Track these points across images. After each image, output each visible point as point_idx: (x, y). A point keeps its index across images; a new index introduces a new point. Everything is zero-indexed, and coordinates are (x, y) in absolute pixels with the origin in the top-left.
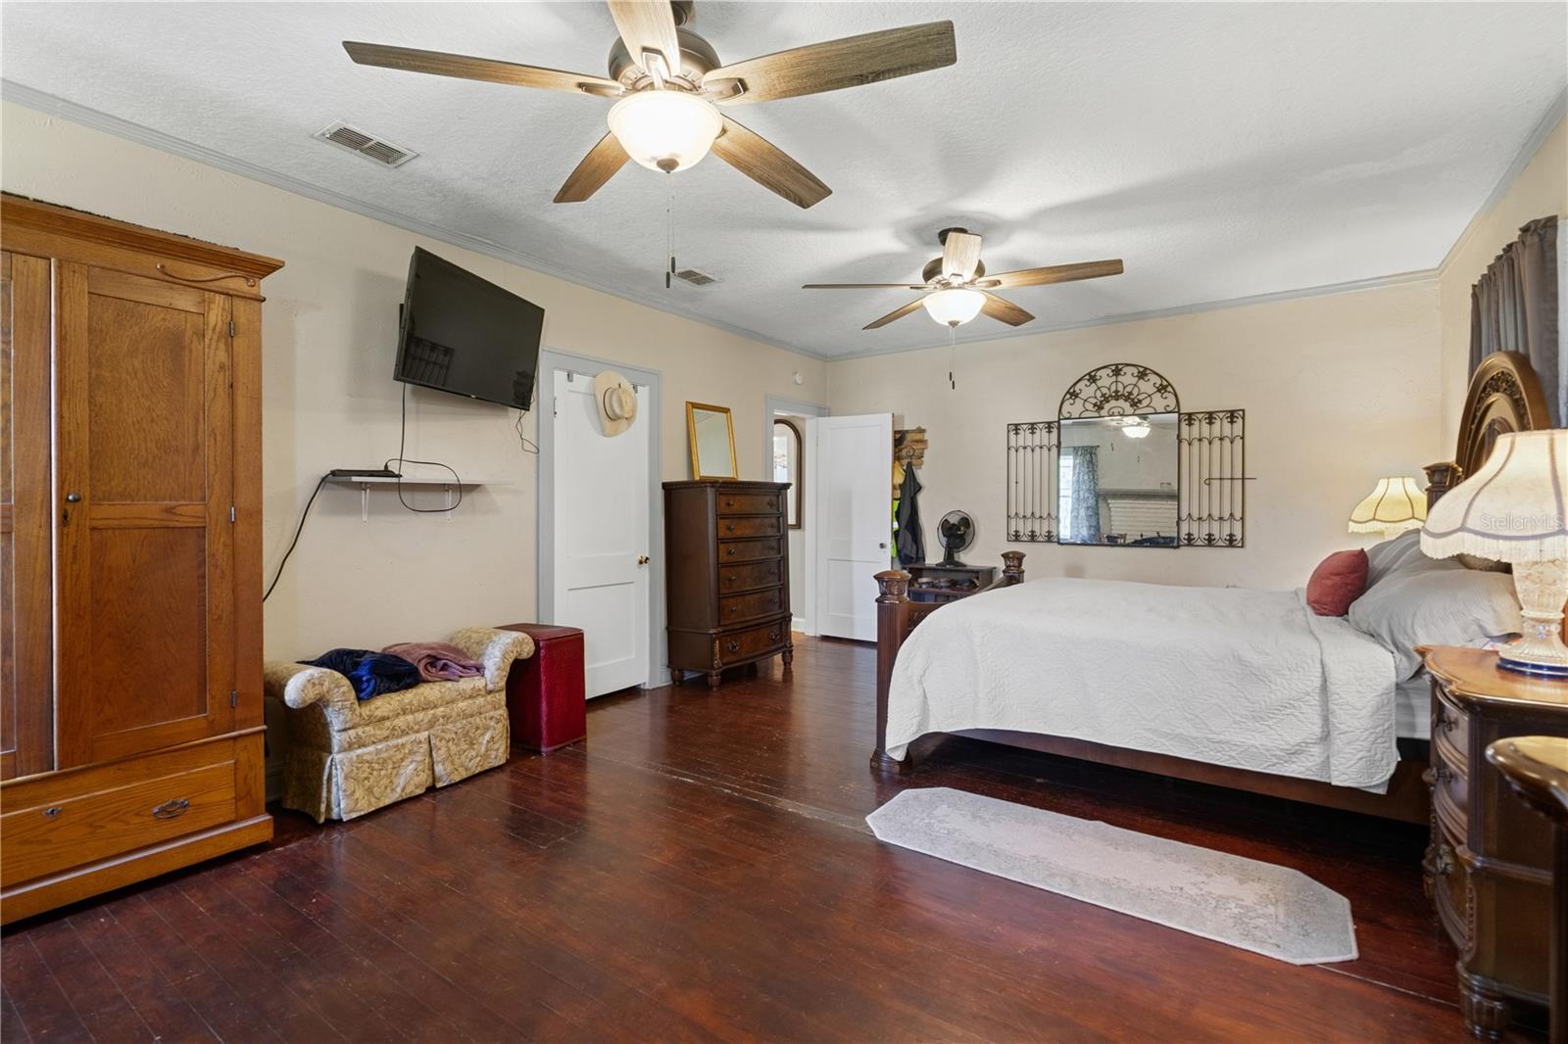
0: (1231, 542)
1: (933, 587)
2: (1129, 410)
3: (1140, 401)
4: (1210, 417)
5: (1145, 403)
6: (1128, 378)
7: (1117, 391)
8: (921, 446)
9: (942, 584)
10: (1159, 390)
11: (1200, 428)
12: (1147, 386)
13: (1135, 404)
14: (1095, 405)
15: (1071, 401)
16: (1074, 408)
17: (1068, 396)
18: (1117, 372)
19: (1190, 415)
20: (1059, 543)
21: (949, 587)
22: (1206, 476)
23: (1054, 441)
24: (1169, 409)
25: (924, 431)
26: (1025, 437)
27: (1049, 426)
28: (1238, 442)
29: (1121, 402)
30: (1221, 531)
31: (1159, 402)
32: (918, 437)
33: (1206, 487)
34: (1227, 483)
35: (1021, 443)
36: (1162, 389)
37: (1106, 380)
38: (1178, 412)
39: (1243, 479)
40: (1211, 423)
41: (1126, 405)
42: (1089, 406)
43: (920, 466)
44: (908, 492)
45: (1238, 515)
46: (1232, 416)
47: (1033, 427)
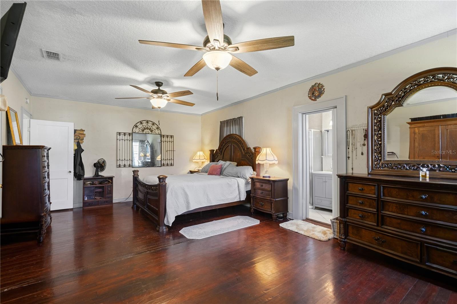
0: (171, 165)
1: (92, 184)
2: (150, 133)
3: (153, 131)
4: (167, 136)
5: (154, 131)
6: (150, 124)
7: (147, 127)
8: (83, 136)
9: (96, 183)
10: (157, 129)
11: (165, 139)
12: (154, 127)
13: (152, 131)
14: (142, 130)
15: (136, 128)
16: (136, 130)
17: (135, 127)
18: (147, 122)
19: (164, 135)
20: (132, 167)
21: (98, 184)
22: (166, 150)
23: (131, 139)
24: (159, 133)
25: (84, 131)
26: (122, 137)
27: (129, 134)
28: (172, 142)
29: (148, 130)
30: (169, 162)
31: (157, 132)
32: (82, 132)
33: (166, 152)
34: (170, 151)
35: (121, 138)
36: (158, 128)
37: (145, 124)
38: (161, 135)
39: (173, 151)
40: (167, 138)
41: (150, 131)
42: (141, 130)
43: (82, 143)
44: (78, 152)
45: (172, 159)
46: (172, 137)
47: (125, 134)
